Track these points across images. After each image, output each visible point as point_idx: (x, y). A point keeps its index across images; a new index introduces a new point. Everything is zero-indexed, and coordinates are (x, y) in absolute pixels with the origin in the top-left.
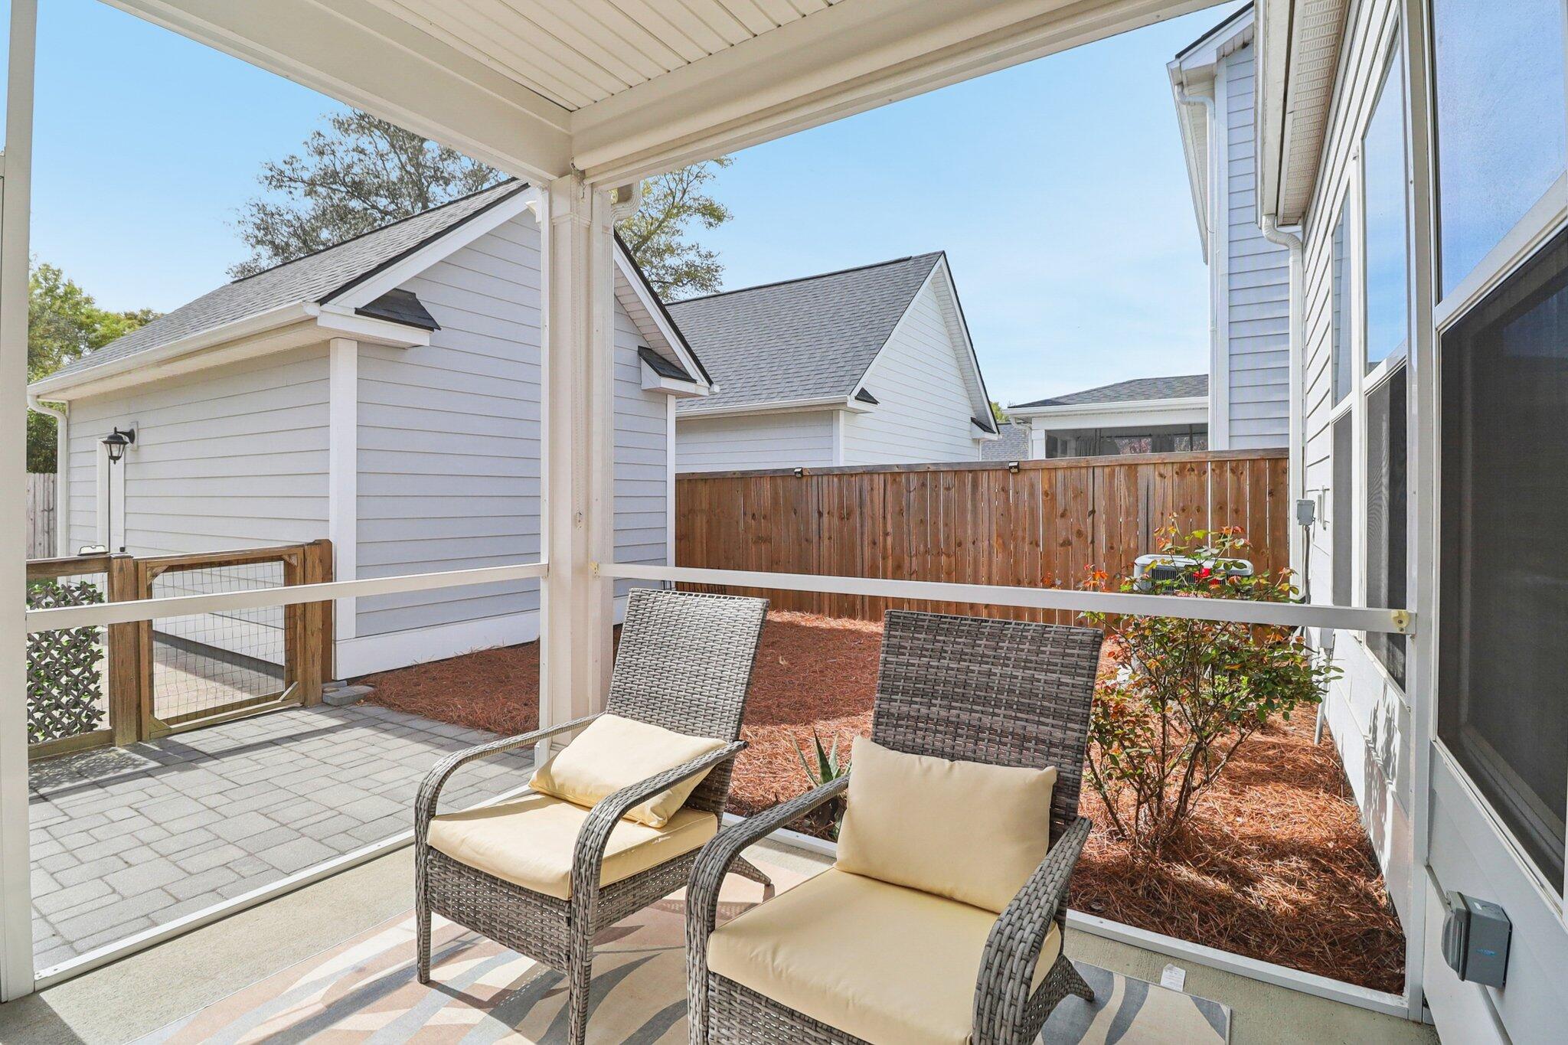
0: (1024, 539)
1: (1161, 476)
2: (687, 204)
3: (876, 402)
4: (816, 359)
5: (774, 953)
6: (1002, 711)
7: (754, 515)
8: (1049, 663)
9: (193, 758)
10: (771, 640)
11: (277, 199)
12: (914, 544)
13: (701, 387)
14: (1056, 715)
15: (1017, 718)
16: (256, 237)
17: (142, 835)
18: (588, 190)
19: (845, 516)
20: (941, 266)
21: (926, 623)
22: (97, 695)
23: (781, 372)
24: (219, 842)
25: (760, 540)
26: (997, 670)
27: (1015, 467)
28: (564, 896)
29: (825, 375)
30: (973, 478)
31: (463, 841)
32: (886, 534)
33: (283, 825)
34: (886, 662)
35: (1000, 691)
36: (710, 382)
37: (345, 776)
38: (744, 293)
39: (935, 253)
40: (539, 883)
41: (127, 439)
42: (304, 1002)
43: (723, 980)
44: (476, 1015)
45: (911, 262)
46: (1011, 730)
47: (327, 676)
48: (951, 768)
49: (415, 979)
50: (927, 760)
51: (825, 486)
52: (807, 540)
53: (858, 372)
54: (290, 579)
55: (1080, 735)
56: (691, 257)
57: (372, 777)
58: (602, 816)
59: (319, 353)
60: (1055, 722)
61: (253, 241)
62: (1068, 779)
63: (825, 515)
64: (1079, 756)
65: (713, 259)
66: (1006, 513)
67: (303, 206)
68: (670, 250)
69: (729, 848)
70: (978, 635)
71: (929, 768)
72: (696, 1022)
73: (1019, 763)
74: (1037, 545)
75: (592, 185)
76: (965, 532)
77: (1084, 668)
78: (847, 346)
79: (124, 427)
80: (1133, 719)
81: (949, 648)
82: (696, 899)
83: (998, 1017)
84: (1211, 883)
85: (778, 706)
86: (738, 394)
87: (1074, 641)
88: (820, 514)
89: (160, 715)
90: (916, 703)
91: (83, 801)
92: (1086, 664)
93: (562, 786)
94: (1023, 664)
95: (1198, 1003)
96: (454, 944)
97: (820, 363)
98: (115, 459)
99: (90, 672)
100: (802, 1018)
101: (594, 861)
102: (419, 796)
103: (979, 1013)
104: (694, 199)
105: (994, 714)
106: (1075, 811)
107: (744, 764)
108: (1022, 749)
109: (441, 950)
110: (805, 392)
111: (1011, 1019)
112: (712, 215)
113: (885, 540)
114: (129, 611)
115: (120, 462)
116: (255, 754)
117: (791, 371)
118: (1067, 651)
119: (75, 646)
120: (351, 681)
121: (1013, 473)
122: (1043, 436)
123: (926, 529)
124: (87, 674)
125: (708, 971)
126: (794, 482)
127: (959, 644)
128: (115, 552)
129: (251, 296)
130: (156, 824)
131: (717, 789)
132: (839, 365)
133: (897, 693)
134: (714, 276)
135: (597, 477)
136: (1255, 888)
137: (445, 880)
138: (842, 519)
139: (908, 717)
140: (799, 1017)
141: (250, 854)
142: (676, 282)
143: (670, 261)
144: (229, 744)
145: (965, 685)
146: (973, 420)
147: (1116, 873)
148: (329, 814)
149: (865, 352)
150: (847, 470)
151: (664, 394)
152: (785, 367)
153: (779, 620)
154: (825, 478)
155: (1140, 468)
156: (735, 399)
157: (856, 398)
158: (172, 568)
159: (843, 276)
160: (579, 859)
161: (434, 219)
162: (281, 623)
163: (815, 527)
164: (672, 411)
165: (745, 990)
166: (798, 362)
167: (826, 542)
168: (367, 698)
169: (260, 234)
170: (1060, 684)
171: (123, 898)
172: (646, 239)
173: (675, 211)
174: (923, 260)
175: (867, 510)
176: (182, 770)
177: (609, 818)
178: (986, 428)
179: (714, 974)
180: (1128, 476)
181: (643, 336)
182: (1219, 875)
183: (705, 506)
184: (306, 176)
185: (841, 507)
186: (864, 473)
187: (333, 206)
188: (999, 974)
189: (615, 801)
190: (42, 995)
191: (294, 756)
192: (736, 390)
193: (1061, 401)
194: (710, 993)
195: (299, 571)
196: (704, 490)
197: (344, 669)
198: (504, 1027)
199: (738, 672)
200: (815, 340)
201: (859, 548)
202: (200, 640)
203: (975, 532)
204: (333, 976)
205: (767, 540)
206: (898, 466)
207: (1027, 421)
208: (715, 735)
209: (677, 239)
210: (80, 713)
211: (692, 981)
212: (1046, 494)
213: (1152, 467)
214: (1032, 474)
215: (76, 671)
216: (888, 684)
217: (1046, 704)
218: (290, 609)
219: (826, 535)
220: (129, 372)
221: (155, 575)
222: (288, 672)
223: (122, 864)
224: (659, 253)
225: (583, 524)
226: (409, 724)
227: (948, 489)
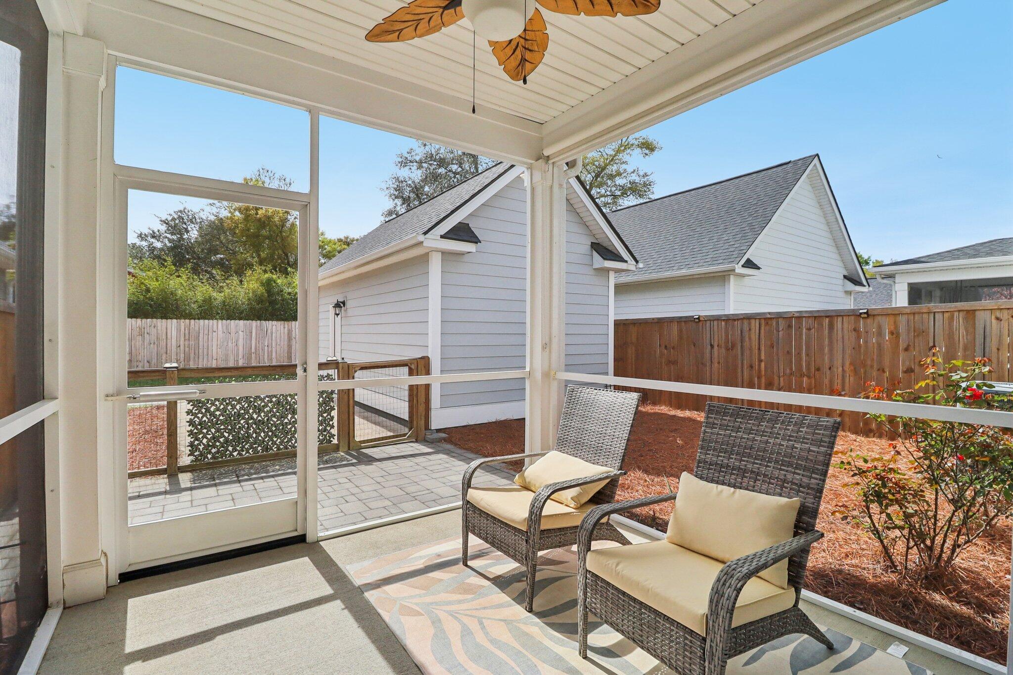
0: (872, 367)
1: (997, 319)
2: (631, 143)
3: (759, 268)
4: (714, 241)
5: (617, 565)
6: (772, 465)
7: (666, 347)
8: (804, 438)
9: (370, 460)
10: (674, 427)
11: (404, 173)
12: (782, 367)
13: (631, 265)
14: (805, 469)
15: (781, 469)
16: (395, 195)
17: (352, 490)
18: (551, 167)
19: (730, 347)
20: (815, 165)
21: (731, 411)
22: (332, 427)
23: (688, 251)
24: (382, 498)
25: (670, 362)
26: (771, 441)
27: (864, 313)
28: (524, 529)
29: (720, 251)
30: (829, 322)
31: (482, 499)
32: (760, 361)
33: (407, 494)
34: (705, 432)
35: (772, 453)
36: (637, 262)
37: (434, 476)
38: (666, 199)
39: (810, 156)
40: (513, 521)
41: (342, 305)
42: (416, 563)
43: (594, 575)
44: (487, 583)
45: (790, 165)
46: (777, 476)
47: (427, 427)
48: (734, 492)
49: (461, 563)
50: (720, 487)
51: (716, 327)
52: (702, 364)
53: (745, 248)
54: (411, 373)
55: (820, 482)
56: (634, 177)
57: (447, 477)
58: (543, 493)
59: (424, 259)
60: (805, 473)
61: (393, 197)
62: (809, 507)
63: (716, 347)
64: (818, 494)
65: (648, 177)
66: (857, 348)
67: (415, 175)
68: (619, 174)
69: (600, 513)
70: (762, 419)
71: (721, 491)
72: (581, 594)
73: (780, 495)
74: (884, 371)
75: (553, 163)
76: (823, 360)
77: (826, 442)
78: (737, 230)
79: (341, 300)
80: (913, 493)
81: (743, 426)
82: (582, 535)
83: (720, 604)
84: (958, 608)
85: (671, 467)
86: (658, 267)
87: (822, 425)
88: (712, 346)
89: (357, 439)
90: (721, 456)
91: (328, 473)
92: (827, 439)
93: (529, 482)
94: (788, 438)
95: (910, 666)
96: (478, 553)
97: (716, 243)
98: (338, 315)
99: (330, 416)
100: (629, 596)
101: (538, 513)
102: (464, 477)
103: (711, 601)
104: (636, 139)
105: (767, 466)
106: (814, 526)
107: (641, 495)
108: (782, 487)
109: (473, 554)
110: (705, 264)
111: (726, 606)
112: (647, 148)
113: (759, 365)
114: (346, 384)
115: (339, 316)
116: (396, 461)
117: (696, 250)
118: (816, 431)
119: (325, 403)
120: (438, 431)
121: (863, 318)
122: (906, 287)
123: (792, 359)
124: (329, 417)
125: (587, 570)
126: (694, 325)
127: (750, 424)
128: (340, 360)
129: (394, 230)
130: (357, 486)
131: (609, 495)
132: (730, 244)
133: (710, 450)
134: (648, 188)
135: (555, 322)
136: (994, 616)
137: (474, 517)
138: (728, 350)
139: (717, 464)
140: (627, 596)
141: (394, 504)
142: (623, 194)
143: (620, 181)
144: (386, 456)
145: (751, 448)
146: (845, 277)
147: (882, 590)
148: (427, 492)
149: (750, 234)
150: (731, 316)
151: (607, 270)
152: (692, 247)
153: (682, 415)
154: (716, 323)
155: (977, 313)
156: (656, 271)
157: (743, 266)
158: (362, 368)
159: (737, 180)
160: (531, 512)
161: (479, 180)
162: (407, 399)
163: (708, 355)
164: (613, 280)
165: (603, 580)
166: (701, 243)
167: (716, 365)
168: (445, 440)
169: (396, 193)
170: (809, 450)
171: (346, 515)
172: (603, 169)
173: (623, 148)
174: (800, 162)
175: (746, 344)
176: (366, 465)
177: (546, 494)
178: (858, 283)
179: (590, 572)
180: (966, 319)
181: (594, 235)
182: (967, 604)
183: (634, 340)
184: (418, 158)
185: (727, 341)
186: (744, 318)
187: (430, 173)
188: (724, 584)
189: (550, 487)
190: (321, 543)
191: (411, 464)
192: (657, 265)
193: (922, 260)
194: (587, 580)
195: (415, 371)
196: (633, 331)
197: (435, 424)
198: (499, 591)
199: (623, 432)
200: (713, 227)
201: (739, 370)
202: (370, 405)
203: (831, 359)
204: (428, 555)
205: (675, 363)
206: (769, 313)
207: (891, 276)
208: (609, 466)
209: (624, 166)
210: (327, 434)
211: (580, 574)
212: (892, 333)
213: (988, 312)
214: (879, 318)
215: (325, 415)
216: (705, 445)
217: (799, 462)
218: (411, 387)
219: (716, 361)
220: (343, 272)
221: (356, 372)
222: (409, 424)
223: (343, 501)
224: (611, 177)
225: (547, 350)
226: (465, 455)
227: (809, 329)
